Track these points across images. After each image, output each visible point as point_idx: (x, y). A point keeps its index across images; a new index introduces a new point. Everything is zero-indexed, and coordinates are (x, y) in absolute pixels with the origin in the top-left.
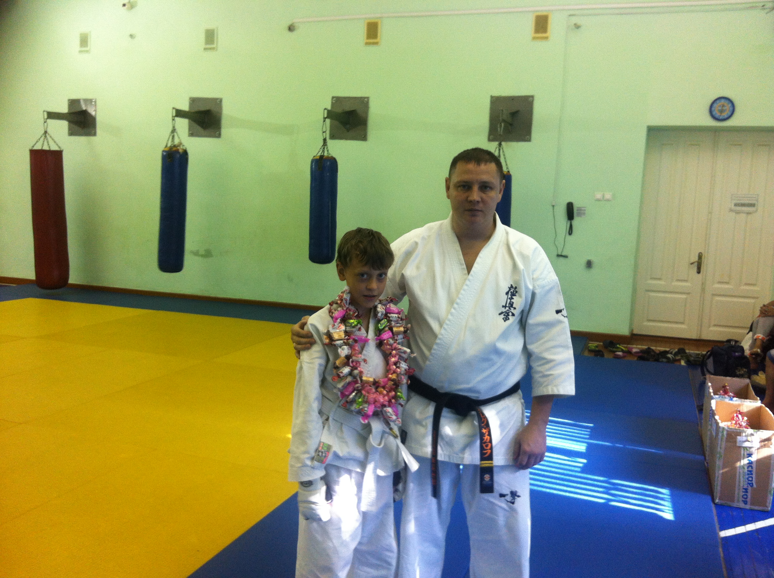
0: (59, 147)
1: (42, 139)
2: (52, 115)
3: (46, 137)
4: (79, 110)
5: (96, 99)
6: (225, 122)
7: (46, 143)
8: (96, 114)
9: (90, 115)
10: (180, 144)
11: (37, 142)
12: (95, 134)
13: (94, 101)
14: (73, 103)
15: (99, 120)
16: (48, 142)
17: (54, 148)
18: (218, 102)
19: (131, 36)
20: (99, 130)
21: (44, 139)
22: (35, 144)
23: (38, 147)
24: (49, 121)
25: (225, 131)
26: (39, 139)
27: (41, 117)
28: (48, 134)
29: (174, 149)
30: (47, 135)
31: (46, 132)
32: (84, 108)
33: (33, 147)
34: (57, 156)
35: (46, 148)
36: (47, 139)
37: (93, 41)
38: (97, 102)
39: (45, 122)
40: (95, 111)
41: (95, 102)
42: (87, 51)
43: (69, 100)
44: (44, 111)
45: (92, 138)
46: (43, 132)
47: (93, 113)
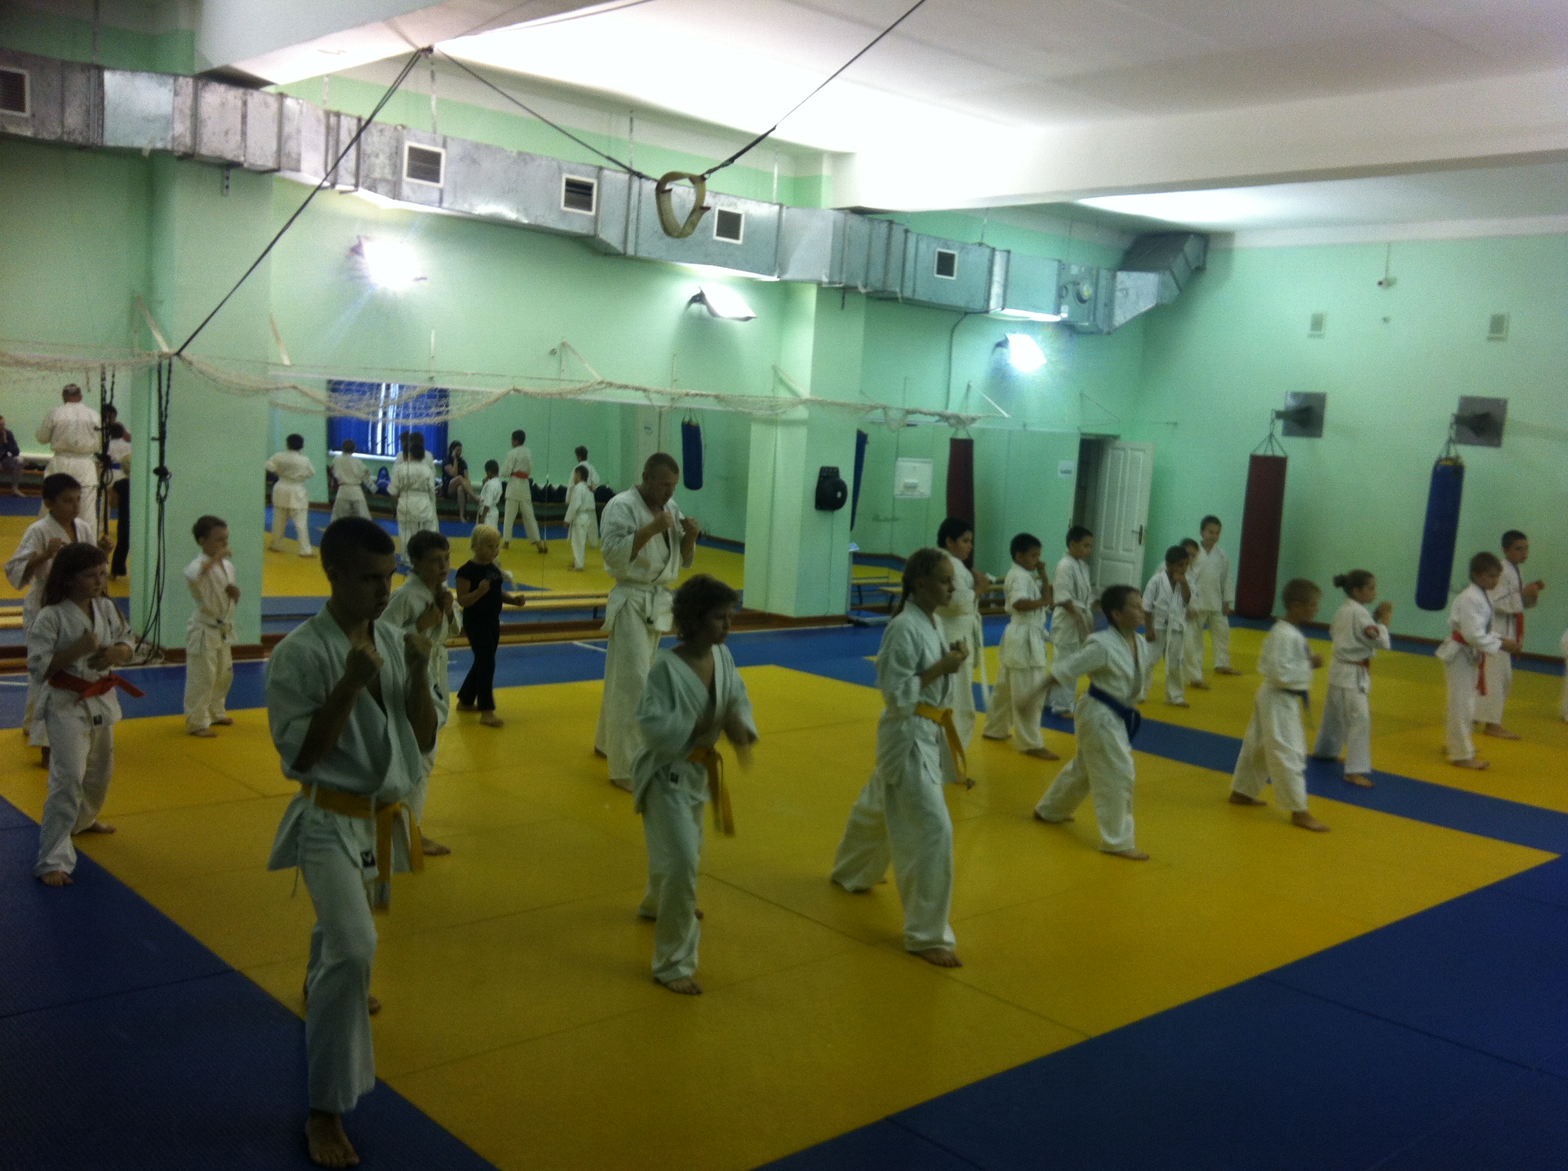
0: (1285, 454)
1: (1267, 442)
2: (1277, 415)
4: (1306, 406)
5: (1325, 394)
6: (1508, 427)
8: (1324, 412)
9: (1316, 412)
11: (1260, 447)
12: (1319, 436)
13: (1322, 395)
14: (1297, 397)
15: (1327, 418)
16: (1272, 447)
17: (1279, 453)
18: (1500, 405)
19: (1386, 320)
20: (1327, 430)
22: (1258, 449)
23: (1260, 452)
24: (1275, 422)
25: (1507, 439)
26: (1263, 443)
27: (1269, 417)
28: (1276, 440)
30: (1274, 441)
31: (1271, 436)
32: (1310, 405)
33: (1254, 453)
34: (1281, 463)
35: (1269, 453)
36: (1271, 443)
37: (1329, 324)
38: (1327, 397)
39: (1271, 423)
40: (1324, 407)
42: (1320, 336)
44: (1273, 411)
45: (1317, 442)
46: (1268, 433)
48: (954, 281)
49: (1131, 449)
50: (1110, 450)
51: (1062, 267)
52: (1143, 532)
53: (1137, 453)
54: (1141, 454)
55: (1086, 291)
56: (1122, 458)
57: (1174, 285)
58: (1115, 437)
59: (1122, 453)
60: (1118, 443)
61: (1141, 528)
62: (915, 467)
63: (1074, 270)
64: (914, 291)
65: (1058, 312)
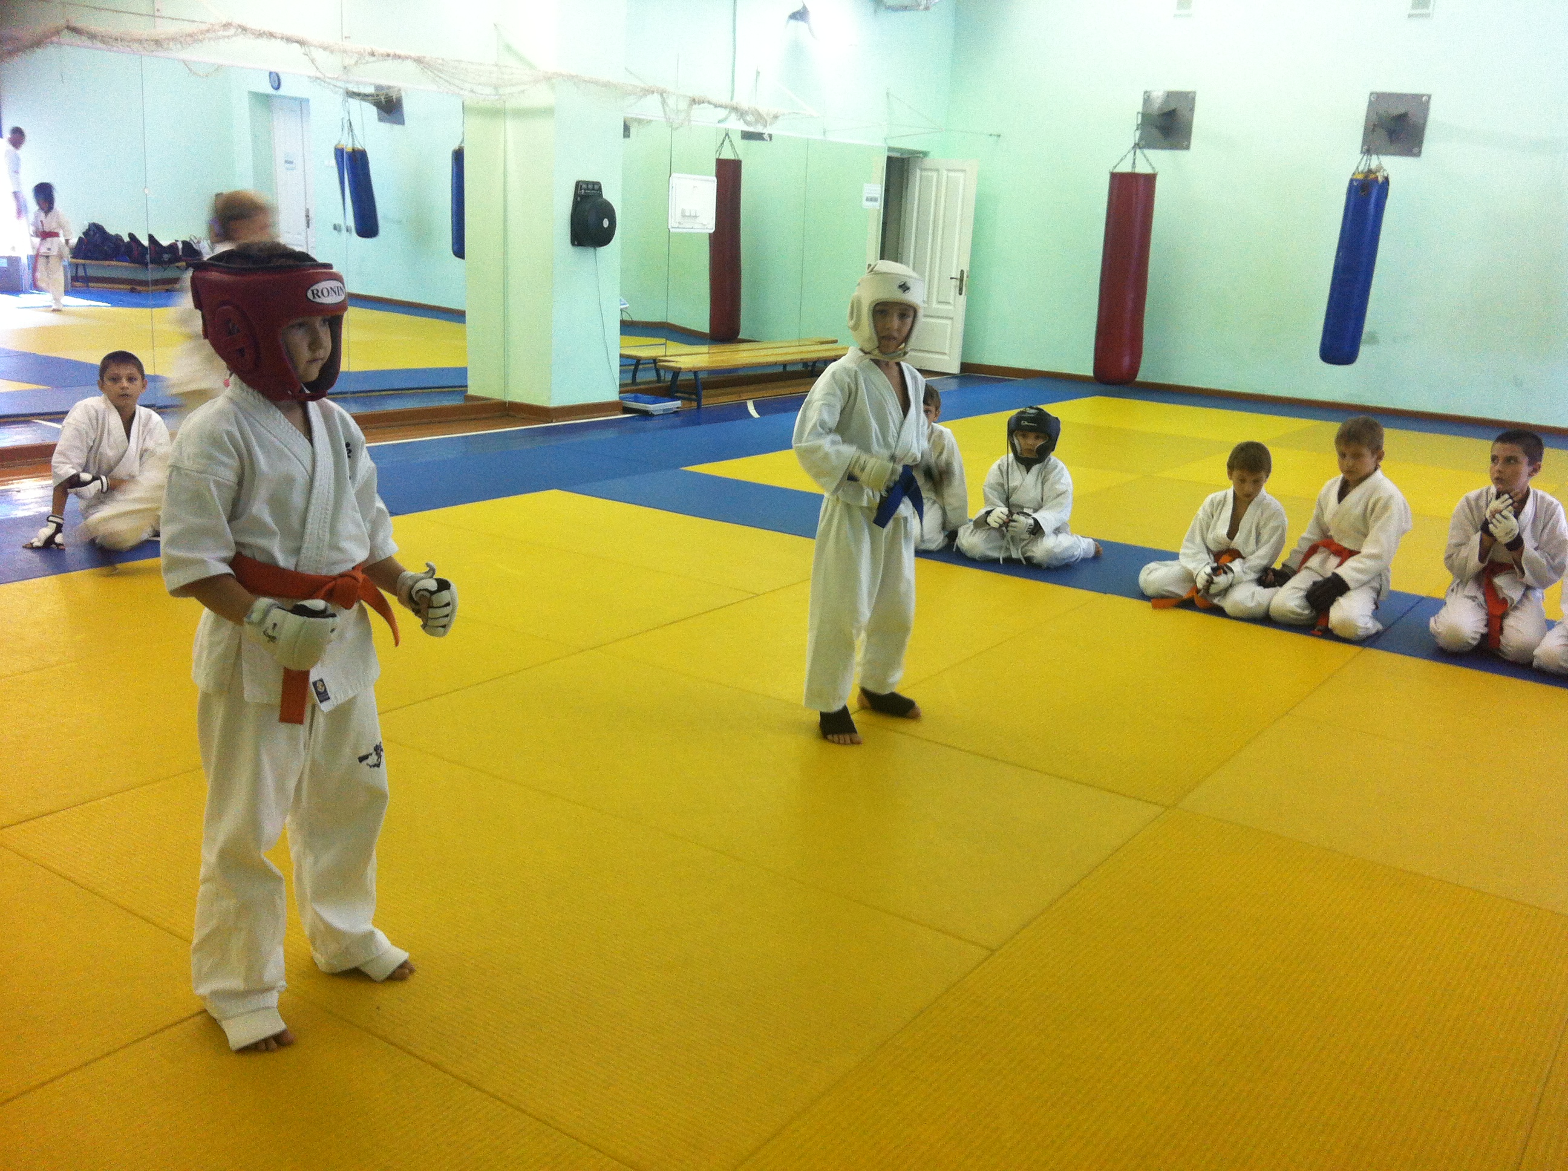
0: (1153, 168)
3: (1136, 152)
5: (1194, 93)
6: (1430, 131)
7: (1137, 162)
8: (1192, 117)
9: (1184, 116)
10: (1380, 168)
11: (1121, 161)
12: (1187, 148)
15: (1196, 124)
16: (1139, 160)
17: (1145, 170)
18: (1422, 102)
20: (1196, 141)
21: (1134, 155)
22: (1119, 164)
25: (1427, 146)
26: (1126, 156)
29: (1372, 176)
30: (1137, 149)
32: (1174, 107)
33: (1115, 168)
34: (1149, 182)
35: (1136, 170)
36: (1137, 156)
38: (1196, 98)
40: (1192, 111)
41: (1192, 97)
42: (1189, 16)
45: (1180, 153)
47: (1188, 114)
49: (946, 170)
50: (917, 170)
52: (965, 276)
53: (951, 174)
54: (961, 175)
56: (935, 180)
59: (935, 175)
61: (962, 272)
62: (694, 187)
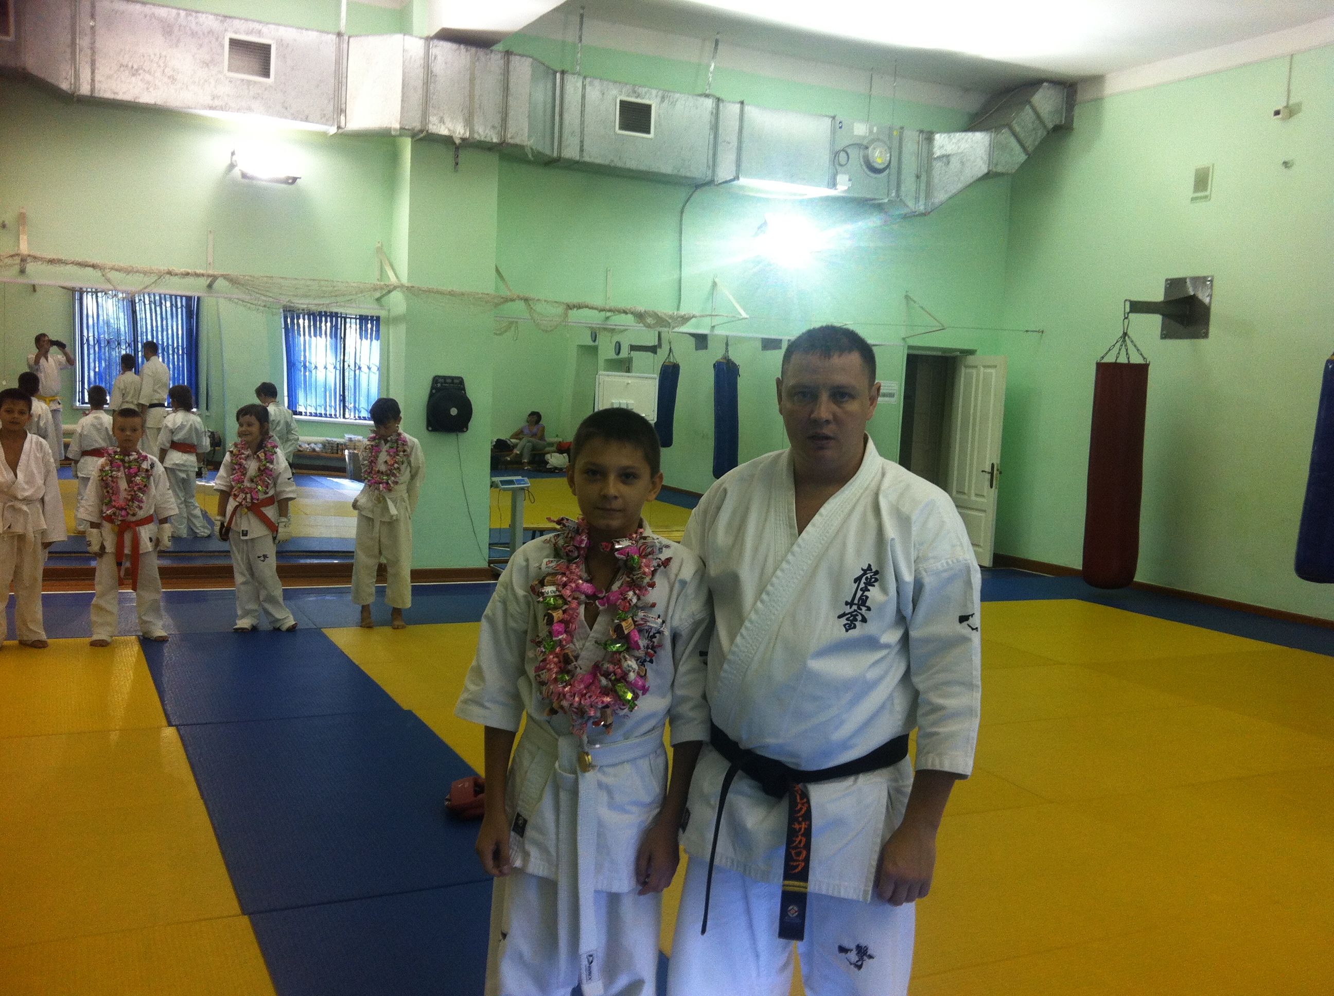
0: (1144, 358)
1: (1119, 344)
2: (1137, 307)
3: (1124, 341)
4: (1182, 296)
5: (1213, 277)
7: (1123, 350)
8: (1210, 303)
9: (1201, 303)
11: (1110, 350)
12: (1206, 335)
13: (1209, 279)
14: (1174, 284)
15: (1214, 310)
16: (1127, 350)
17: (1136, 359)
19: (1286, 164)
20: (1213, 329)
21: (1121, 345)
22: (1107, 353)
23: (1110, 359)
24: (1132, 316)
26: (1114, 345)
27: (1120, 309)
28: (1129, 337)
30: (1127, 337)
31: (1125, 334)
32: (1192, 293)
33: (1103, 358)
34: (1140, 372)
35: (1123, 360)
36: (1126, 345)
37: (1217, 181)
38: (1215, 283)
39: (1126, 318)
40: (1211, 296)
41: (1211, 281)
43: (1167, 280)
44: (1126, 300)
45: (1202, 342)
46: (1121, 334)
47: (1207, 300)
48: (651, 139)
49: (985, 367)
50: (963, 370)
51: (837, 125)
52: (995, 469)
53: (989, 370)
54: (993, 371)
55: (879, 157)
56: (975, 376)
57: (1017, 148)
58: (972, 352)
59: (974, 371)
60: (971, 359)
61: (993, 465)
62: (628, 384)
63: (860, 129)
64: (582, 150)
65: (833, 184)
